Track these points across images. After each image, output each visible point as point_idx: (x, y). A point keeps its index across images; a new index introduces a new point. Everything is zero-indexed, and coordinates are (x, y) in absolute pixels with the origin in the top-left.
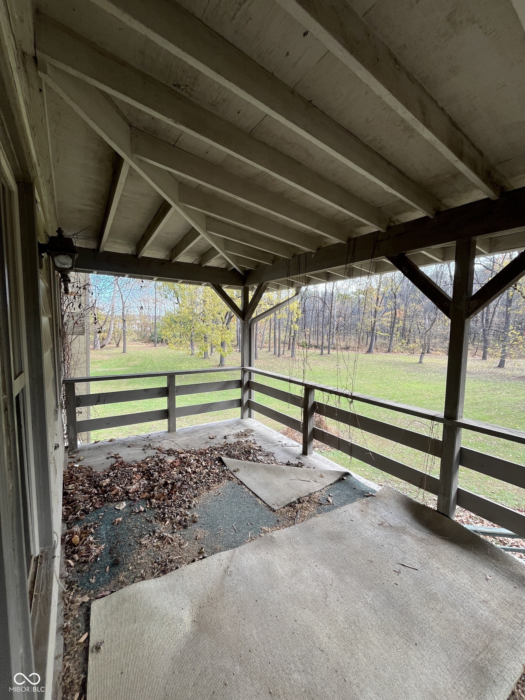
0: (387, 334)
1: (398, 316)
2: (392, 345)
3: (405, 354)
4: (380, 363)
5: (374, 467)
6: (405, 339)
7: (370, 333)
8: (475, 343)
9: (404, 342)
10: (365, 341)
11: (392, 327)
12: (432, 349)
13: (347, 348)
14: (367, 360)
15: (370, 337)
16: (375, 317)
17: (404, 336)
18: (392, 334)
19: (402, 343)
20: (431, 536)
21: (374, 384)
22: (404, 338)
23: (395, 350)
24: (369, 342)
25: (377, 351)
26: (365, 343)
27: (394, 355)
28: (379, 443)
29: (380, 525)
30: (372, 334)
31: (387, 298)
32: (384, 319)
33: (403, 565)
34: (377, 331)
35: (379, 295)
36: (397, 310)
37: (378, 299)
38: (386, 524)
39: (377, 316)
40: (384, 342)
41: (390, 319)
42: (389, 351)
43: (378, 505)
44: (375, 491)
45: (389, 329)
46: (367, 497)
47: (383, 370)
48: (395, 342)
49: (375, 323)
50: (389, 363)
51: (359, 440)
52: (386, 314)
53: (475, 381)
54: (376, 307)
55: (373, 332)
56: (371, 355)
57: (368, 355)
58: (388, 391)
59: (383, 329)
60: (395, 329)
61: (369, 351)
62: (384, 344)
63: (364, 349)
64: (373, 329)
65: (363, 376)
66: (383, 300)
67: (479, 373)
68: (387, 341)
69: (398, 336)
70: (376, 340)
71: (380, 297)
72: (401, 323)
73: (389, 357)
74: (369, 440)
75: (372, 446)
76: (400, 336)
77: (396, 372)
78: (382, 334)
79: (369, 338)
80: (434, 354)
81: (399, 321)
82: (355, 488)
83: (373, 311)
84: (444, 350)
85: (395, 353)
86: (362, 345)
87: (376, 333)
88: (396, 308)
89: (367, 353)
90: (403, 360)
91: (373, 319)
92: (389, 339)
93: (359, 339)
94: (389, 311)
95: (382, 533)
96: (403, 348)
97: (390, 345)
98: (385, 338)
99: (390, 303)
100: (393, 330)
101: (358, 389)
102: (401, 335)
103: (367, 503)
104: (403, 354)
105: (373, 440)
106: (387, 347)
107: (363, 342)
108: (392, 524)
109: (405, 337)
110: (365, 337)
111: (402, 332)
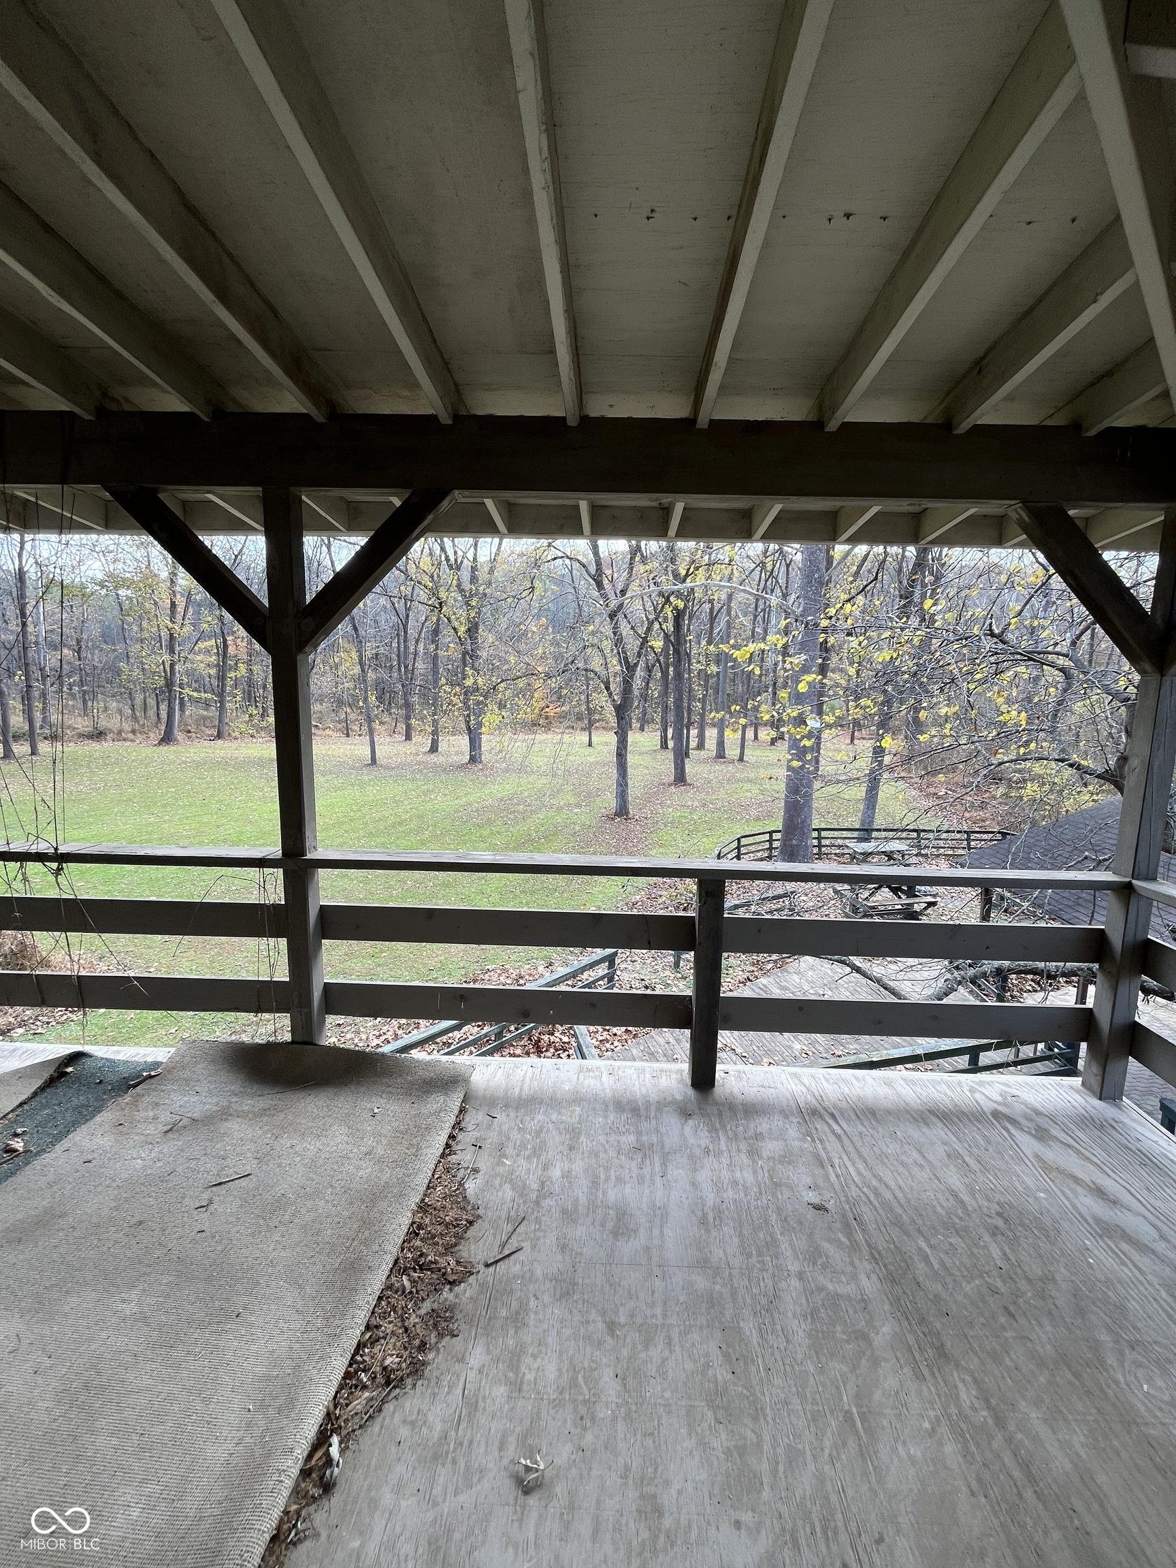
0: (209, 696)
1: (231, 650)
2: (227, 720)
3: (260, 740)
4: (198, 765)
5: (202, 1014)
6: (257, 706)
7: (162, 692)
8: (393, 711)
9: (255, 712)
10: (152, 713)
11: (222, 678)
12: (316, 726)
13: (98, 735)
14: (163, 762)
15: (166, 703)
16: (172, 651)
17: (253, 700)
18: (221, 695)
19: (251, 715)
20: (281, 1096)
21: (187, 818)
22: (253, 703)
23: (234, 731)
24: (164, 714)
25: (190, 737)
26: (154, 718)
27: (234, 744)
28: (213, 953)
29: (166, 1132)
30: (170, 695)
31: (199, 605)
32: (199, 658)
33: (220, 1184)
34: (181, 686)
35: (175, 596)
36: (229, 638)
37: (173, 605)
38: (185, 1121)
39: (177, 649)
40: (205, 713)
41: (214, 657)
42: (219, 736)
43: (164, 1091)
44: (157, 1065)
45: (215, 683)
46: (135, 1086)
47: (208, 783)
48: (234, 714)
49: (172, 666)
50: (224, 764)
51: (156, 964)
52: (201, 645)
53: (395, 782)
54: (170, 625)
55: (170, 691)
56: (173, 748)
57: (164, 749)
58: (226, 830)
59: (199, 683)
60: (229, 682)
61: (167, 739)
62: (204, 718)
63: (152, 735)
64: (169, 684)
65: (155, 803)
66: (191, 610)
67: (400, 766)
68: (213, 712)
69: (238, 699)
70: (182, 709)
71: (181, 602)
72: (243, 668)
73: (222, 749)
74: (185, 955)
75: (194, 968)
76: (243, 699)
77: (240, 782)
78: (195, 694)
79: (164, 707)
80: (321, 736)
81: (236, 664)
82: (101, 1082)
83: (165, 634)
84: (340, 726)
85: (236, 738)
86: (144, 725)
87: (181, 693)
88: (225, 632)
89: (160, 744)
90: (256, 754)
91: (166, 657)
92: (216, 708)
93: (133, 708)
94: (210, 639)
95: (171, 1146)
96: (253, 726)
97: (220, 721)
98: (207, 704)
99: (210, 619)
100: (224, 685)
101: (144, 838)
102: (246, 696)
103: (134, 1104)
104: (254, 740)
105: (196, 952)
106: (214, 726)
107: (146, 718)
108: (196, 1115)
109: (256, 701)
110: (152, 702)
111: (246, 688)
